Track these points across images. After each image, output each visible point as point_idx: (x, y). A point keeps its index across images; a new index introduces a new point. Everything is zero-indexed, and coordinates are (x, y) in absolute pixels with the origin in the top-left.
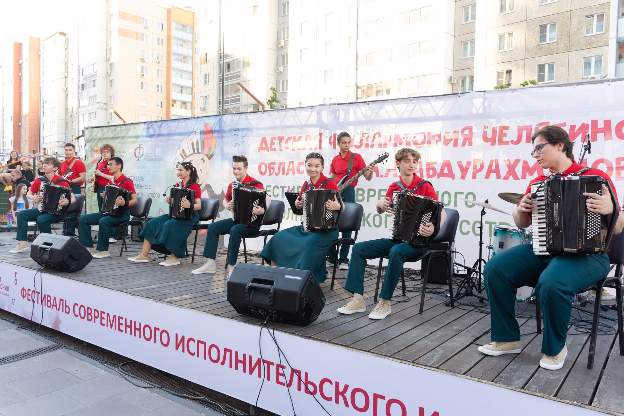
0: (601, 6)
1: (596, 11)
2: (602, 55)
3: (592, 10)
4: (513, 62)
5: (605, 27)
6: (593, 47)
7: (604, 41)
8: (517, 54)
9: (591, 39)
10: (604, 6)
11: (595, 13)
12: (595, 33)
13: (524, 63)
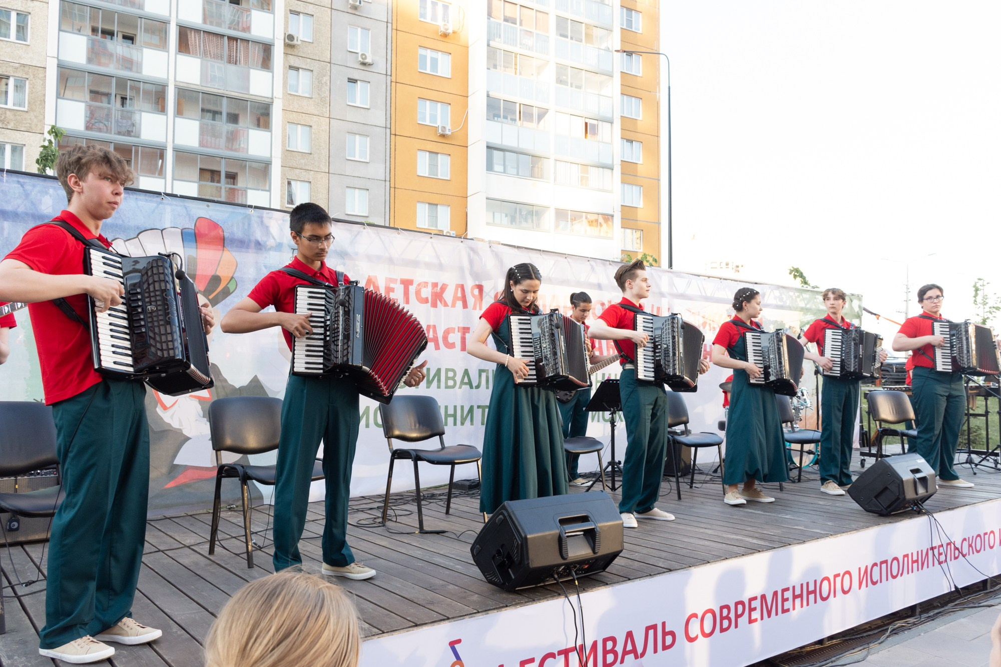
0: (22, 68)
1: (14, 72)
2: (25, 145)
3: (7, 67)
5: (29, 103)
6: (9, 127)
7: (27, 123)
9: (6, 113)
10: (26, 69)
11: (12, 74)
12: (10, 105)
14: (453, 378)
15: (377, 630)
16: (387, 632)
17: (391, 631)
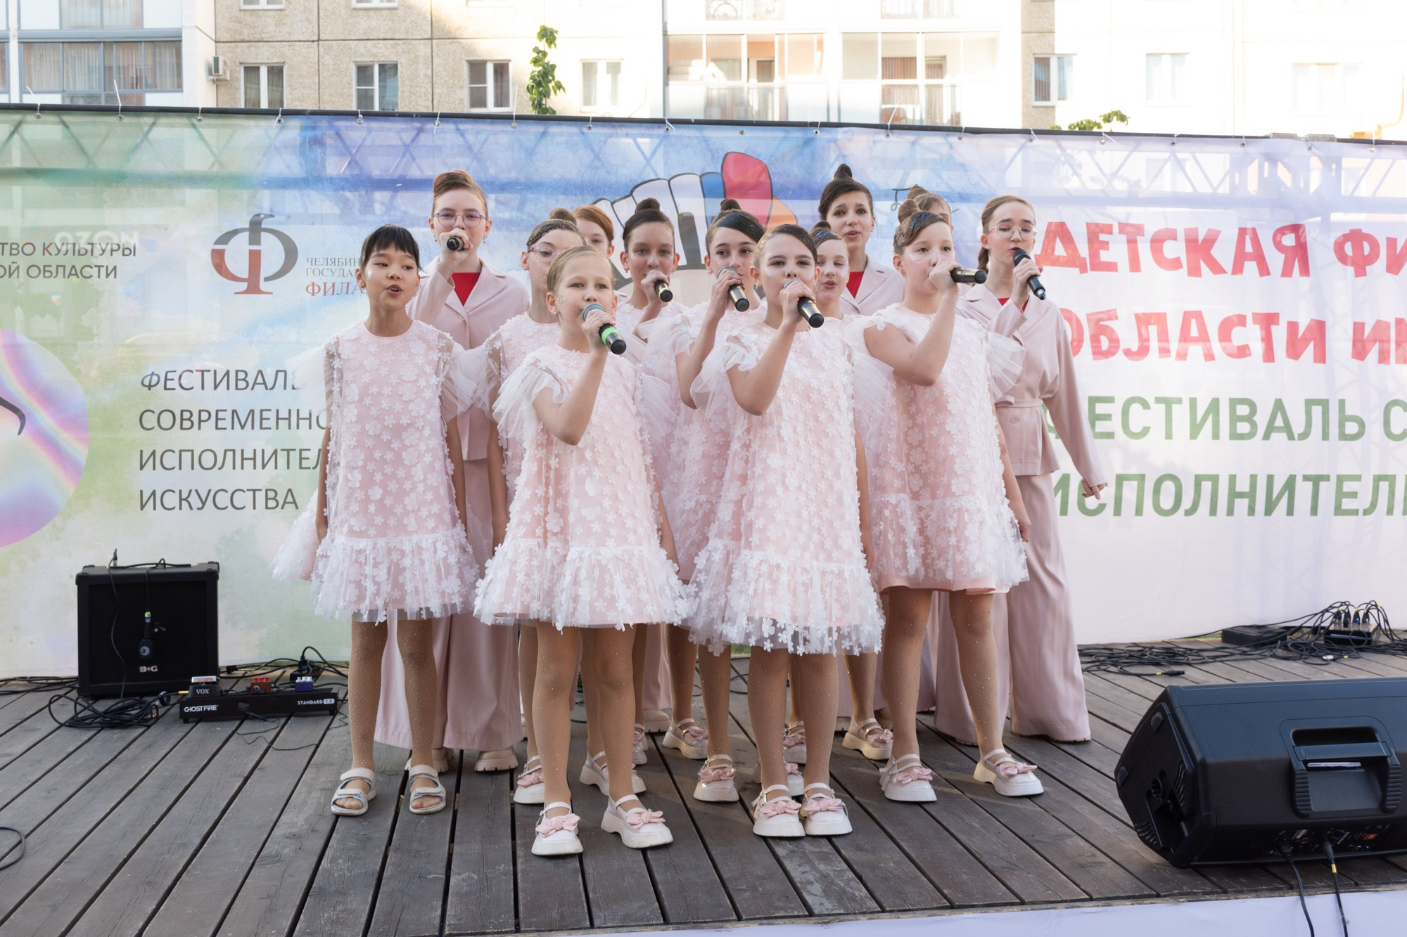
4: (401, 42)
8: (409, 21)
13: (429, 50)
14: (1249, 419)
15: (875, 904)
16: (891, 911)
17: (899, 911)
